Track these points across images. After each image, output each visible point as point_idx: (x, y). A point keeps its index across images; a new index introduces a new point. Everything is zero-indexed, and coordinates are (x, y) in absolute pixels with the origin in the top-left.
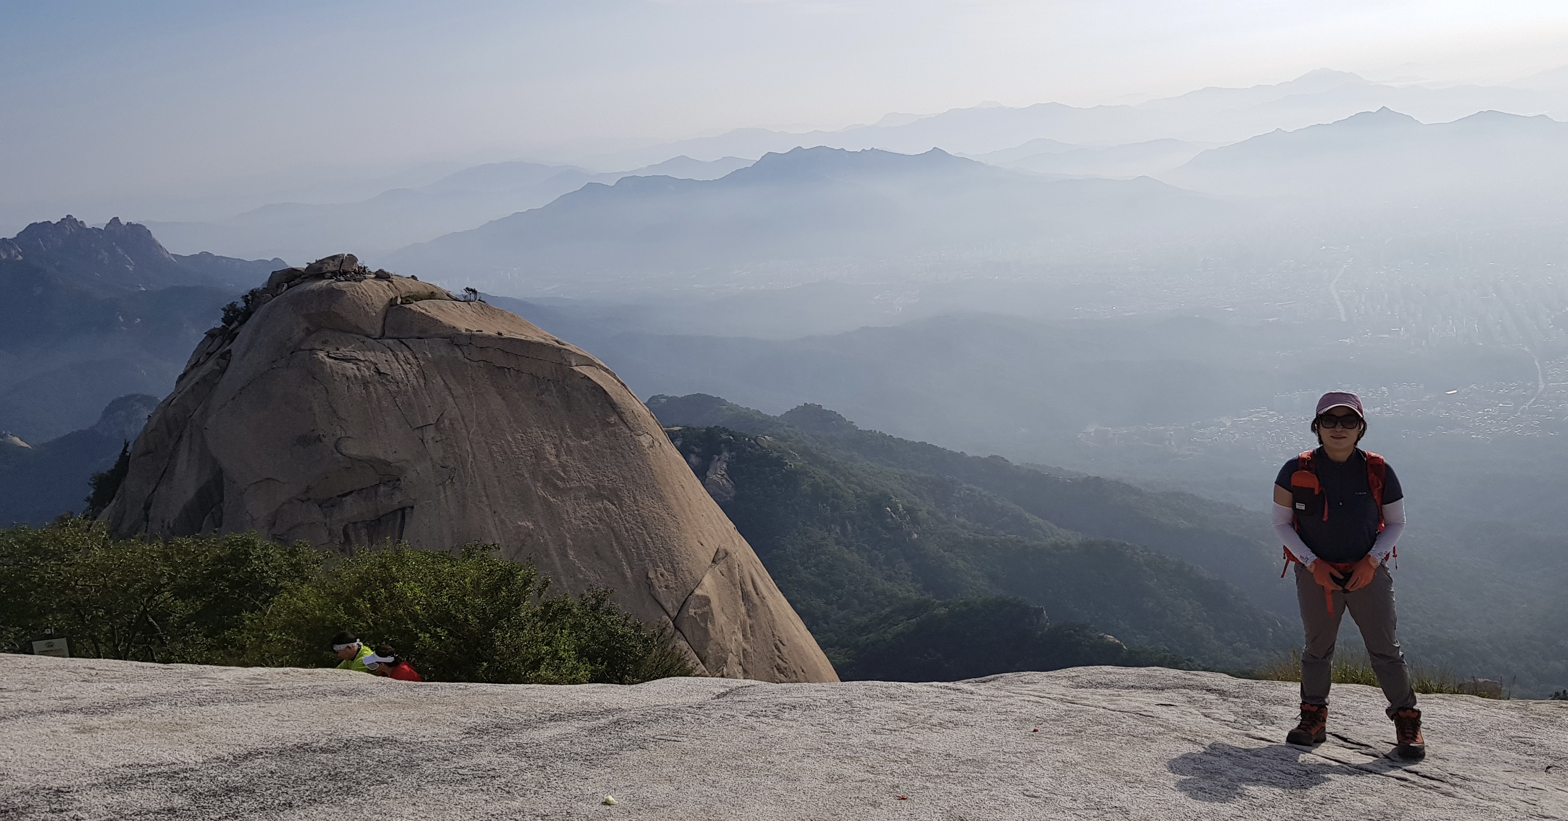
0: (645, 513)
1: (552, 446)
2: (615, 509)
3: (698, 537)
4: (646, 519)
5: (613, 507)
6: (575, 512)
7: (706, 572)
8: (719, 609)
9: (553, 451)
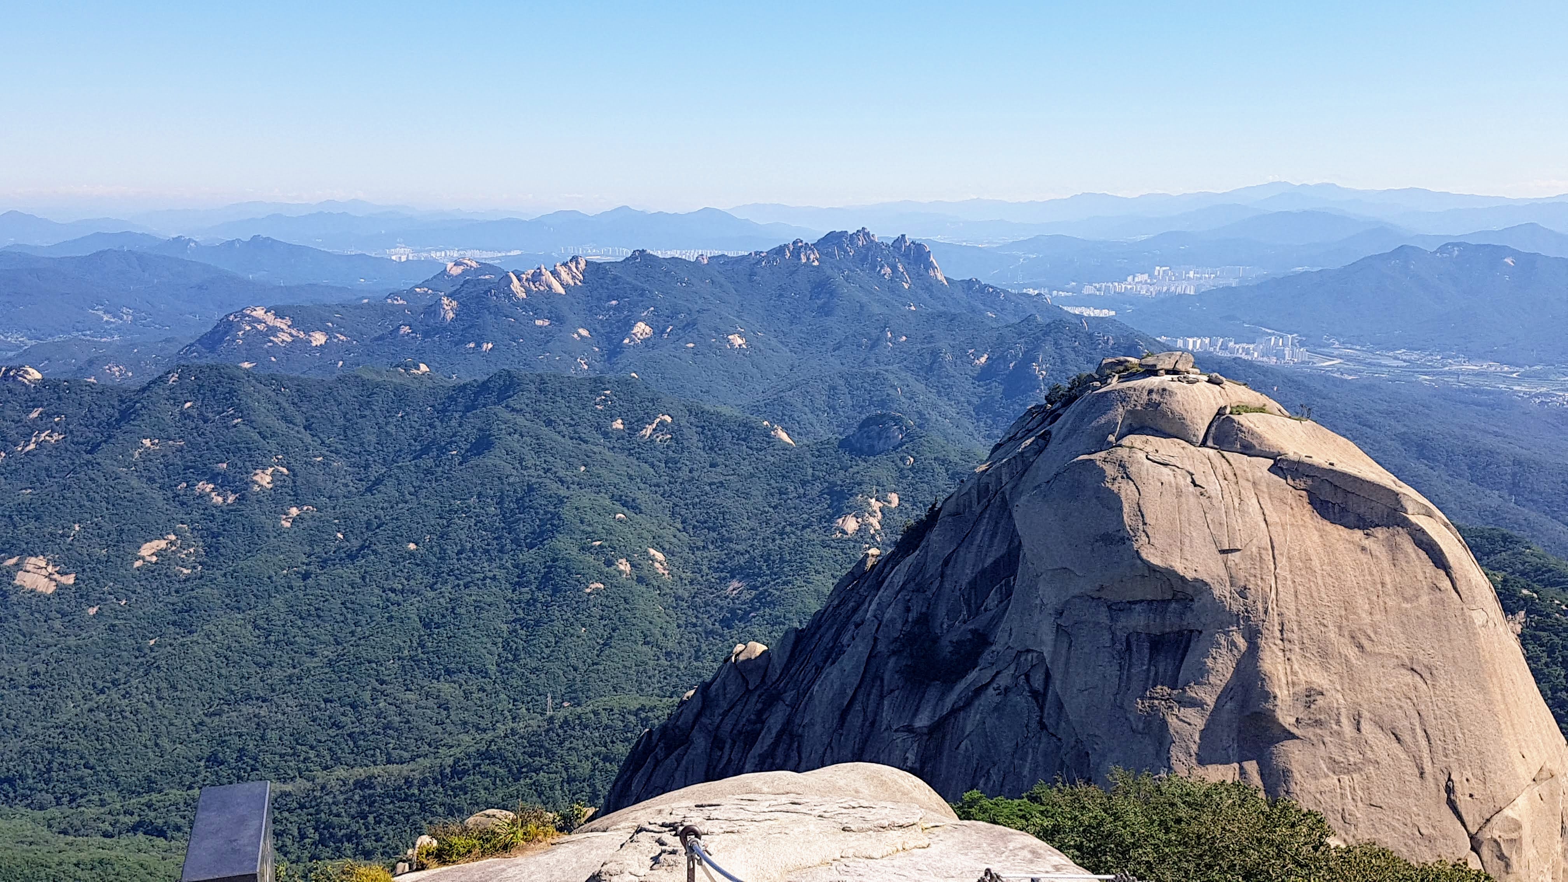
0: (1461, 703)
1: (1366, 601)
2: (1427, 690)
3: (1520, 747)
4: (1461, 710)
5: (1425, 686)
6: (1378, 682)
7: (1522, 791)
8: (1530, 840)
9: (1367, 607)
